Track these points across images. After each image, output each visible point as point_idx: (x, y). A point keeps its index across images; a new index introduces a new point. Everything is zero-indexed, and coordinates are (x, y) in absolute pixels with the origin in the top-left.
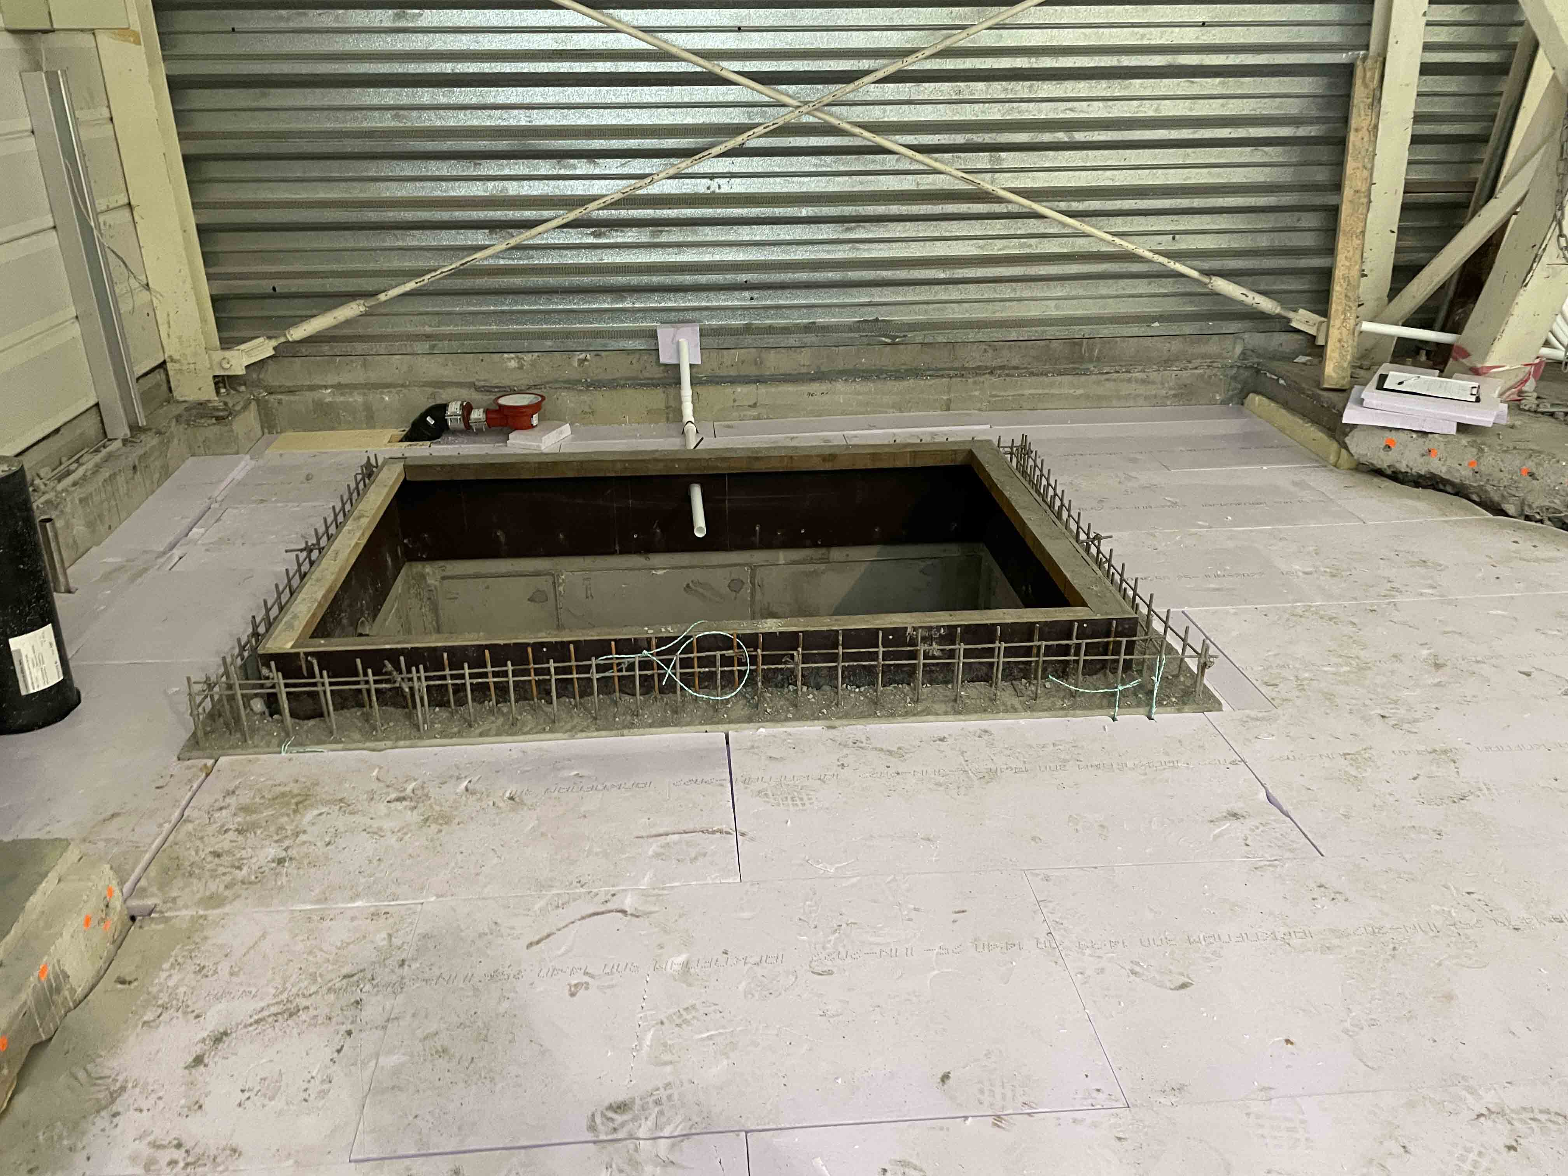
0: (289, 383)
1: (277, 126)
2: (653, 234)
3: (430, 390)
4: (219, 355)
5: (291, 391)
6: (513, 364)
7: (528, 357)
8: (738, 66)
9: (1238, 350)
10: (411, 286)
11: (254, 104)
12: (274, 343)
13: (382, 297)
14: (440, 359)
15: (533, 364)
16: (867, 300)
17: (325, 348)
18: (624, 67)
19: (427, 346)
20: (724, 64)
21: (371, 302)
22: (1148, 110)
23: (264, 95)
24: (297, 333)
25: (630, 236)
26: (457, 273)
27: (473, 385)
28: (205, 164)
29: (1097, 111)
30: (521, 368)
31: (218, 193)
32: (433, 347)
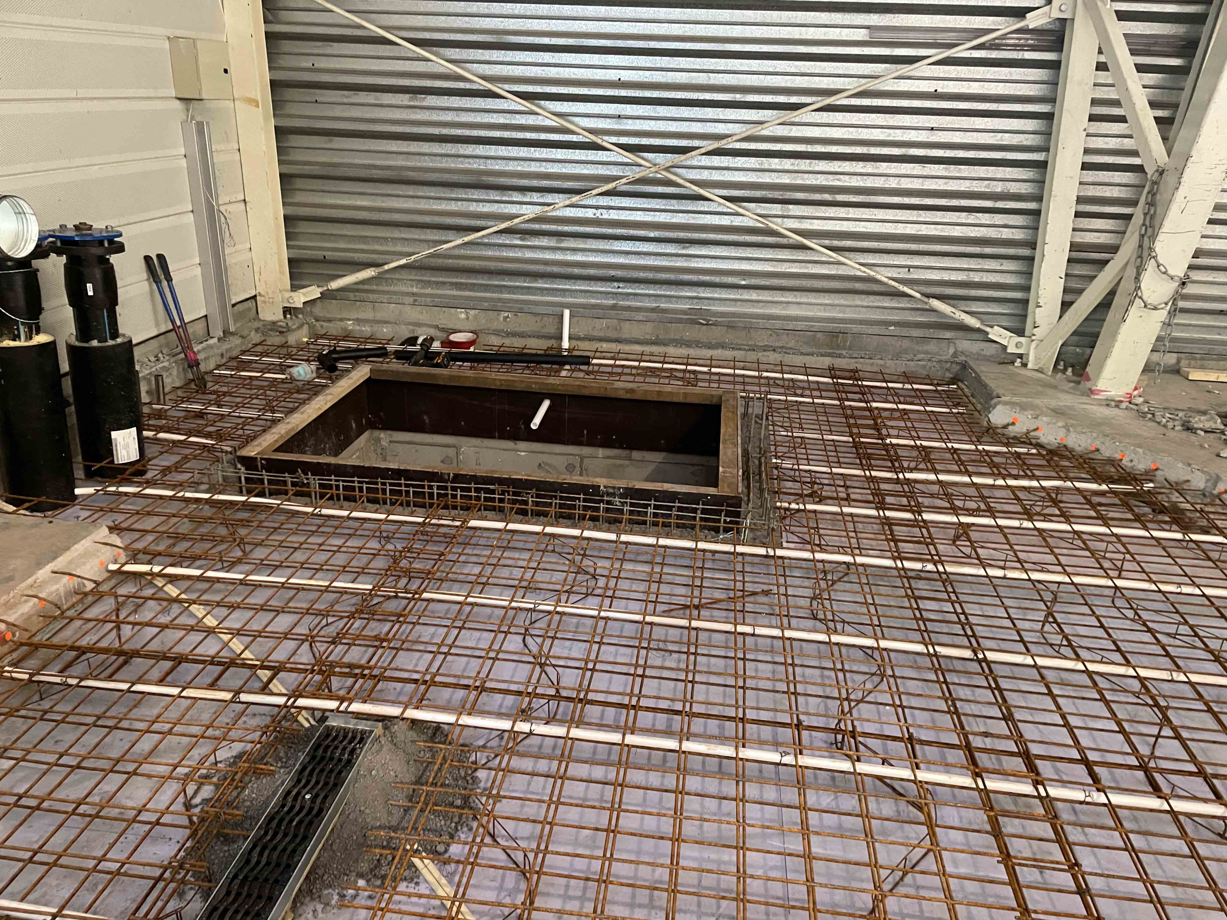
0: (328, 315)
1: (336, 160)
2: (558, 241)
3: (411, 327)
4: (287, 295)
5: (329, 321)
6: (463, 316)
7: (472, 312)
8: (614, 139)
9: (952, 351)
10: (403, 262)
11: (324, 146)
12: (321, 289)
13: (386, 267)
14: (419, 308)
15: (475, 316)
16: (695, 294)
17: (351, 295)
18: (543, 136)
19: (411, 299)
20: (606, 138)
21: (380, 270)
22: (893, 183)
23: (331, 141)
24: (335, 285)
25: (544, 242)
26: (432, 256)
27: (437, 327)
28: (293, 180)
29: (855, 182)
30: (468, 318)
31: (300, 197)
32: (415, 301)
